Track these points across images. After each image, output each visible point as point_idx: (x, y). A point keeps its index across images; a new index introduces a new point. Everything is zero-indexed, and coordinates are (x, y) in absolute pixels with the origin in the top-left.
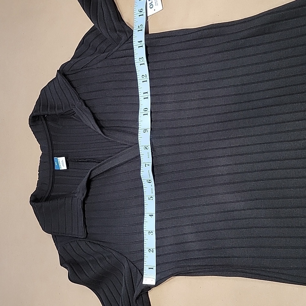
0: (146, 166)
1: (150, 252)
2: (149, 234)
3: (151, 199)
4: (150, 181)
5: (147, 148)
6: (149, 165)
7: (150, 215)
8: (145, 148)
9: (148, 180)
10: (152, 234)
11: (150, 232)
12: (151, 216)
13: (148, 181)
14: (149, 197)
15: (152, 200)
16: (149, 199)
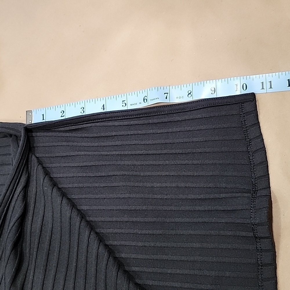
0: (165, 93)
1: (61, 112)
2: (81, 108)
3: (123, 104)
4: (145, 100)
5: (190, 95)
6: (166, 98)
7: (104, 106)
8: (189, 92)
9: (147, 98)
10: (81, 112)
11: (84, 110)
12: (103, 108)
13: (145, 98)
14: (126, 101)
15: (123, 106)
16: (123, 101)
